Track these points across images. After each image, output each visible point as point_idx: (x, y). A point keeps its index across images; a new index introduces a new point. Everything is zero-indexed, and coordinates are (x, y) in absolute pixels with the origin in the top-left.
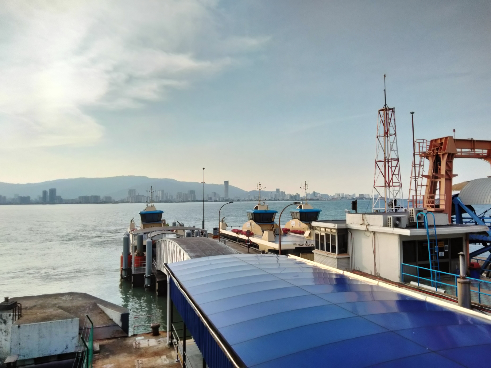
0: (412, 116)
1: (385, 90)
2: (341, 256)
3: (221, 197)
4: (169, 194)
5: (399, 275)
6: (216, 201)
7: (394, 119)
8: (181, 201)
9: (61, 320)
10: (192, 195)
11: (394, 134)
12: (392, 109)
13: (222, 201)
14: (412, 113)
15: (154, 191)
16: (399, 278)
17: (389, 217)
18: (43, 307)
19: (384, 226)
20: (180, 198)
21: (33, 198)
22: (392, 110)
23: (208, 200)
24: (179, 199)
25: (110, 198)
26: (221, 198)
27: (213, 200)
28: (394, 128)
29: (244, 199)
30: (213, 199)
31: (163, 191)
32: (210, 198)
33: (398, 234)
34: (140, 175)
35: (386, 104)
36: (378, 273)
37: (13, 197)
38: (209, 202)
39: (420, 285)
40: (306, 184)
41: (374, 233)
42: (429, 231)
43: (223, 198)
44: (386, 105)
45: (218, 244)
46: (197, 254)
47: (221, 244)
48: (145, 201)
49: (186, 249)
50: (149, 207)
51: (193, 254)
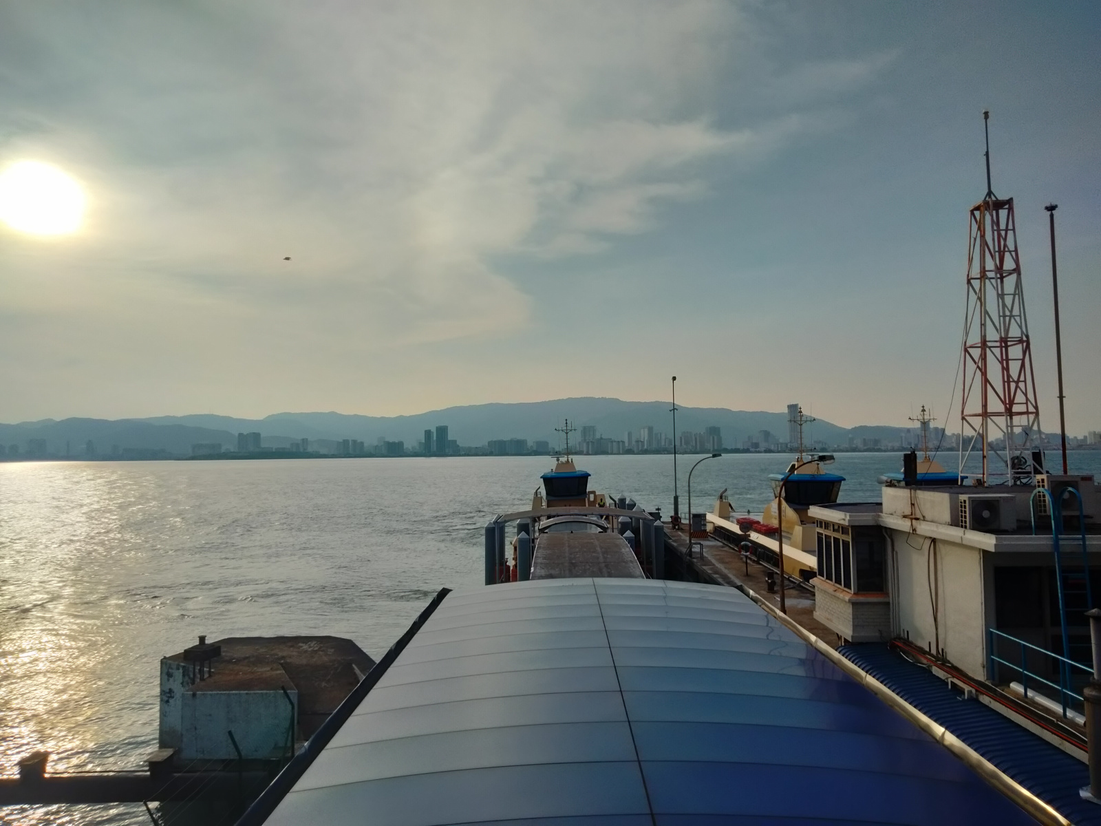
0: (1052, 216)
1: (987, 154)
2: (861, 599)
3: (781, 441)
4: (663, 437)
5: (983, 662)
6: (768, 451)
7: (1014, 230)
8: (689, 451)
9: (265, 692)
10: (713, 438)
11: (1014, 270)
12: (1009, 203)
13: (784, 452)
14: (1051, 208)
15: (571, 430)
16: (984, 667)
17: (963, 497)
18: (259, 660)
19: (951, 525)
20: (687, 443)
21: (409, 445)
22: (1007, 206)
23: (751, 449)
24: (685, 446)
25: (546, 444)
26: (781, 444)
27: (763, 449)
28: (1013, 254)
29: (838, 446)
30: (763, 446)
31: (650, 429)
32: (756, 445)
33: (980, 549)
34: (604, 396)
35: (992, 189)
36: (943, 650)
37: (375, 443)
38: (753, 453)
39: (1030, 693)
40: (924, 410)
41: (934, 540)
42: (1061, 542)
43: (787, 444)
44: (990, 193)
45: (623, 550)
46: (552, 572)
47: (628, 552)
48: (615, 451)
49: (539, 561)
50: (562, 463)
51: (543, 572)
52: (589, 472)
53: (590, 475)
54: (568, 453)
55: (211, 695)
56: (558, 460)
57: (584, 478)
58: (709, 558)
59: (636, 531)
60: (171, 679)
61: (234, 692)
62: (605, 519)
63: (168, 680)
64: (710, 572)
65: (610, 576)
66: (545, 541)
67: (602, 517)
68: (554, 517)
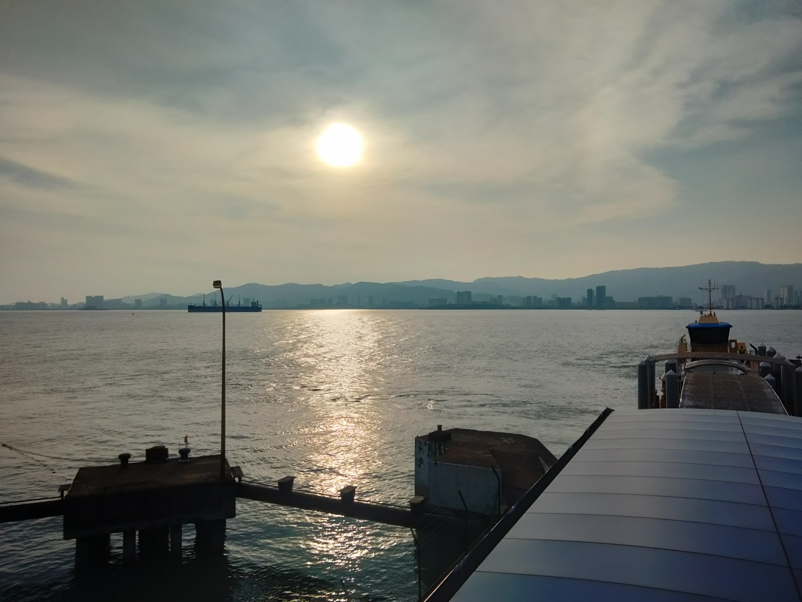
9: (480, 468)
15: (714, 289)
18: (476, 446)
21: (574, 300)
25: (688, 299)
31: (790, 288)
37: (550, 299)
45: (765, 390)
46: (699, 404)
47: (771, 392)
48: (754, 305)
49: (687, 393)
50: (706, 316)
51: (690, 403)
52: (730, 324)
53: (731, 326)
54: (711, 308)
55: (446, 465)
56: (701, 313)
57: (726, 328)
59: (776, 374)
60: (422, 452)
61: (460, 465)
62: (746, 364)
63: (420, 452)
65: (753, 410)
66: (691, 379)
67: (743, 362)
68: (698, 359)
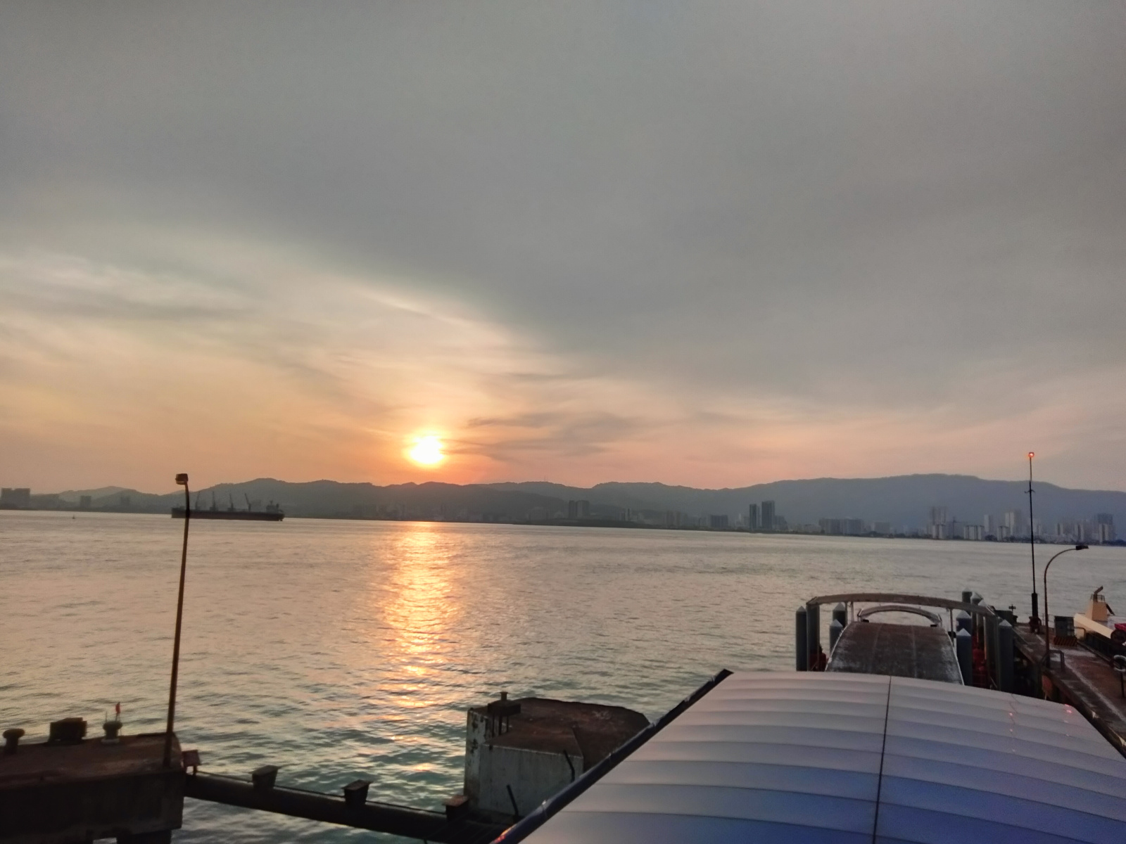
8: (1069, 540)
10: (1103, 525)
18: (554, 722)
21: (734, 519)
24: (1064, 535)
31: (1018, 514)
45: (944, 649)
46: (852, 665)
47: (949, 652)
48: (972, 535)
49: (840, 651)
51: (841, 664)
55: (506, 750)
58: (1074, 671)
60: (476, 730)
63: (474, 731)
64: (1070, 687)
